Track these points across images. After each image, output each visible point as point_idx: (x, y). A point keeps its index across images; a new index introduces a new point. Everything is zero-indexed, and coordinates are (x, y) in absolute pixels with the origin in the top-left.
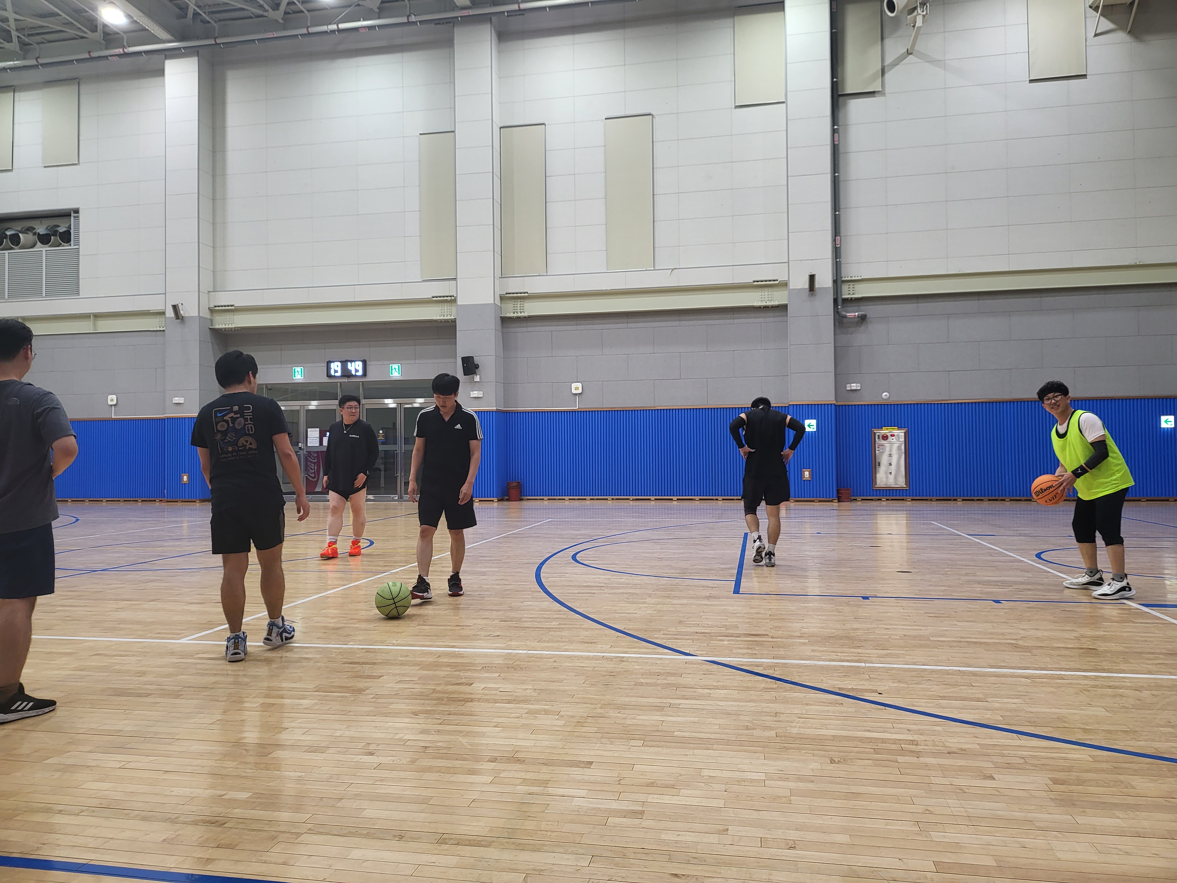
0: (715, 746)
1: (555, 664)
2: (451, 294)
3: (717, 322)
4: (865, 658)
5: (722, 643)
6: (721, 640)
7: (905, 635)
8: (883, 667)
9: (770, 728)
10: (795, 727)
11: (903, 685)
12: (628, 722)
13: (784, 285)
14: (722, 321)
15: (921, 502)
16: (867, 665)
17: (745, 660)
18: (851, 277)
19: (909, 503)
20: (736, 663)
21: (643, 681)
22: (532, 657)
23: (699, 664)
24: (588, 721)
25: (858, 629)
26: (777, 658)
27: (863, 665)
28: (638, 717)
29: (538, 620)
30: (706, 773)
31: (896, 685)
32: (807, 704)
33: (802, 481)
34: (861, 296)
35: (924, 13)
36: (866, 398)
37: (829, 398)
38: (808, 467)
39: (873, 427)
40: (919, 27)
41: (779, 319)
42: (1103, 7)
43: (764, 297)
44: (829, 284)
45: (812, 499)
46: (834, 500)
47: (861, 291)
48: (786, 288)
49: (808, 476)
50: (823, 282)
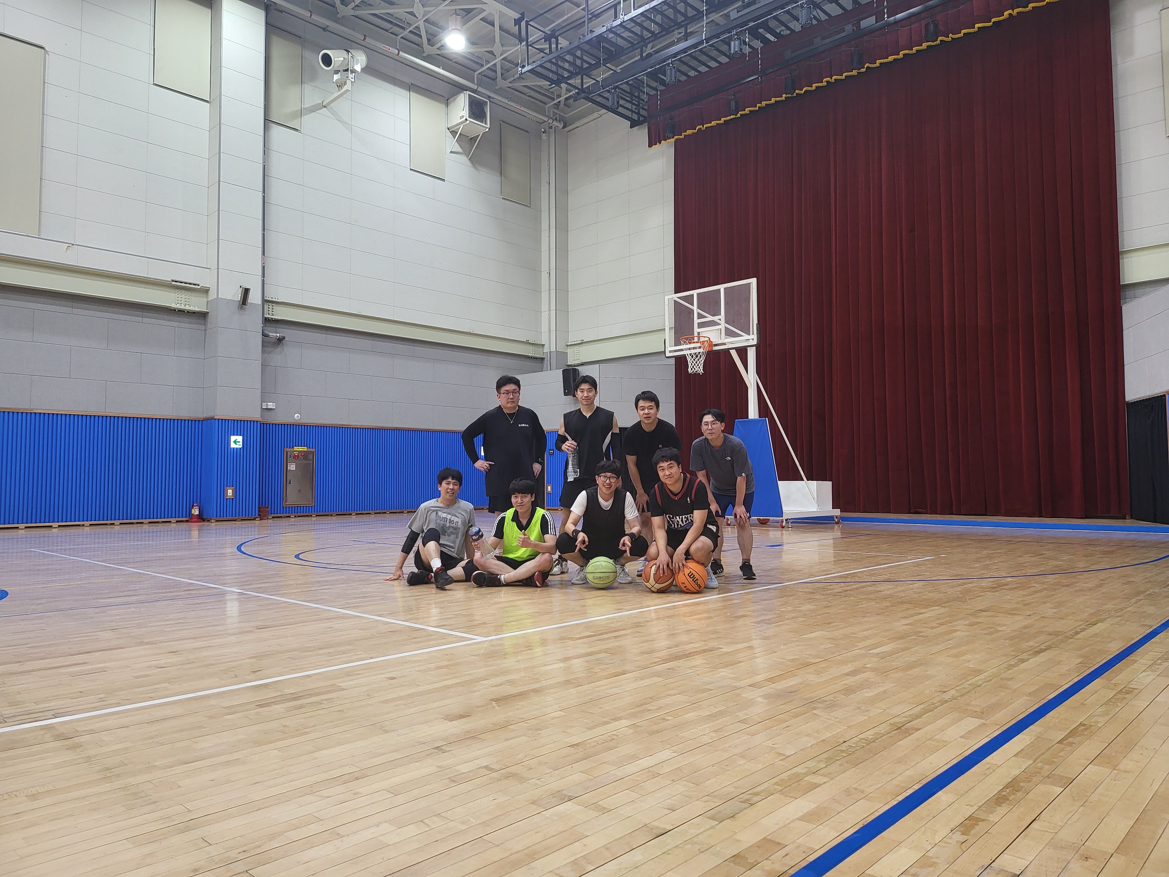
3: (122, 317)
13: (204, 291)
14: (129, 317)
18: (271, 298)
19: (314, 519)
33: (225, 500)
34: (280, 318)
35: (353, 80)
36: (280, 418)
37: (256, 415)
38: (231, 485)
39: (286, 446)
40: (347, 91)
41: (195, 326)
42: (460, 134)
43: (181, 299)
44: (259, 302)
45: (234, 518)
46: (257, 518)
47: (280, 314)
48: (206, 296)
49: (231, 494)
50: (255, 298)
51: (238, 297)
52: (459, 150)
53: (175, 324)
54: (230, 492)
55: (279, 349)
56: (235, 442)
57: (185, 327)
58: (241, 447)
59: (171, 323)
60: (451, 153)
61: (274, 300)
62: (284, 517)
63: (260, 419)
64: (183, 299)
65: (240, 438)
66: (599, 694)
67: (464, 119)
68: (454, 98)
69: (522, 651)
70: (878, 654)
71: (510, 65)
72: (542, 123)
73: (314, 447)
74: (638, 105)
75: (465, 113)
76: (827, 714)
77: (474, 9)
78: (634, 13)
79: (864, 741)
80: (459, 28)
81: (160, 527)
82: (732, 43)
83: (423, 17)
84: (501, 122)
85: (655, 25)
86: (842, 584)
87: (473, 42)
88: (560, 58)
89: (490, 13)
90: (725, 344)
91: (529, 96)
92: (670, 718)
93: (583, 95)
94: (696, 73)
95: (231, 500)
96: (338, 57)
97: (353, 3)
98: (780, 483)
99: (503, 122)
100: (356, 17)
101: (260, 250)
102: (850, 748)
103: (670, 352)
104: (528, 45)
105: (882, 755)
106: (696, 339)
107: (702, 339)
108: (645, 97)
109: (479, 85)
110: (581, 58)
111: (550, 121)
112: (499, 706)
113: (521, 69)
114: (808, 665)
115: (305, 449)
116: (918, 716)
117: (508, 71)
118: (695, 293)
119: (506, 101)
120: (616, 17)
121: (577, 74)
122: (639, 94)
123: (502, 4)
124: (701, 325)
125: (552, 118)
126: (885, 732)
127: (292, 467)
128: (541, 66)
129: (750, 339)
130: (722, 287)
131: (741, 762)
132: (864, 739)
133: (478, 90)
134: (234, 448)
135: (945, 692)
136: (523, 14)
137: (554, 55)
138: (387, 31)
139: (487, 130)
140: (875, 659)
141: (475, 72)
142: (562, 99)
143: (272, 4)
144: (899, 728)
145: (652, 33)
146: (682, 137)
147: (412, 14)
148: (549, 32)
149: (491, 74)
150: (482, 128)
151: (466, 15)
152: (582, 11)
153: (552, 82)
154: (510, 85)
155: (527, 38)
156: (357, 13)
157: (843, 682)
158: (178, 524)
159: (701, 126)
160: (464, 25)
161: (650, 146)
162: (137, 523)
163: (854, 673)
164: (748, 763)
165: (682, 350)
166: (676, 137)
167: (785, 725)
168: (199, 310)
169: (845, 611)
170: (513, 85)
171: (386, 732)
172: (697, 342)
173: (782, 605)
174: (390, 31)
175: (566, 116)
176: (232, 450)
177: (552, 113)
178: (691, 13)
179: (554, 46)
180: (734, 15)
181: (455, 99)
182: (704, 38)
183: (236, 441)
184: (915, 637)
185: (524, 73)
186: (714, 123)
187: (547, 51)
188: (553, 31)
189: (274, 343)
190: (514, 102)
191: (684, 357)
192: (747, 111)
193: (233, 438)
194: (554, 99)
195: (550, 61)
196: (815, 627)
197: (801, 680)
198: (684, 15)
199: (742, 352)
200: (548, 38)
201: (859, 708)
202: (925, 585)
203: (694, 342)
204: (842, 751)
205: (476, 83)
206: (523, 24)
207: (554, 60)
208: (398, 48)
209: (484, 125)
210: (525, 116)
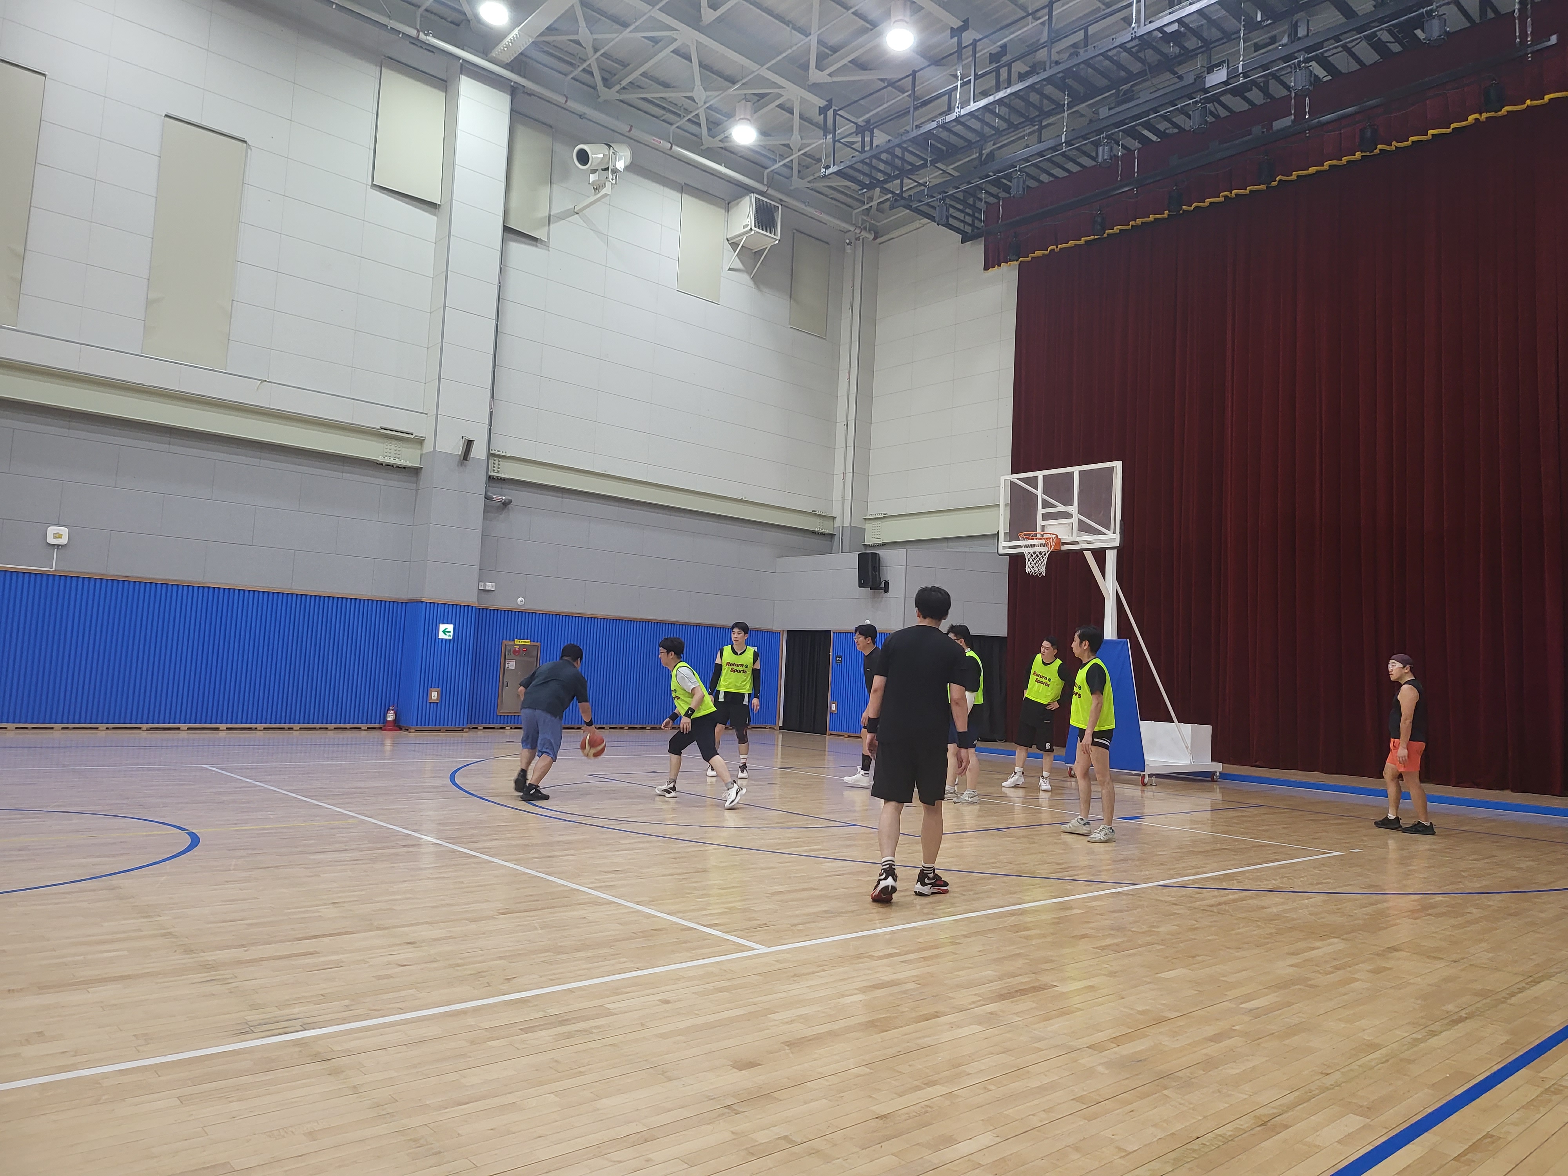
3: (317, 471)
13: (421, 441)
14: (326, 472)
18: (498, 451)
33: (428, 704)
34: (506, 476)
35: (614, 182)
36: (500, 602)
37: (470, 598)
38: (437, 686)
39: (505, 638)
40: (606, 195)
41: (404, 485)
42: (742, 246)
43: (390, 451)
44: (483, 456)
45: (438, 728)
46: (464, 728)
47: (507, 471)
48: (420, 447)
49: (436, 698)
50: (479, 452)
51: (459, 451)
52: (740, 266)
53: (381, 481)
54: (434, 695)
55: (503, 515)
56: (445, 632)
57: (393, 484)
58: (451, 638)
59: (377, 481)
60: (730, 269)
61: (501, 453)
62: (498, 729)
63: (476, 604)
64: (392, 451)
65: (450, 627)
66: (908, 1044)
67: (749, 228)
68: (736, 201)
69: (814, 973)
70: (1251, 1010)
71: (810, 160)
72: (846, 232)
73: (539, 640)
74: (973, 216)
75: (750, 221)
76: (1180, 1096)
77: (770, 93)
78: (973, 106)
79: (1220, 1138)
80: (749, 117)
81: (348, 734)
82: (1101, 148)
83: (705, 103)
84: (795, 231)
85: (1000, 121)
86: (1216, 892)
87: (764, 133)
88: (877, 157)
89: (789, 100)
90: (1077, 543)
91: (831, 198)
92: (992, 1087)
93: (902, 202)
94: (1051, 179)
95: (435, 704)
96: (597, 153)
97: (619, 85)
98: (1143, 724)
99: (797, 230)
100: (621, 101)
101: (489, 392)
102: (1203, 1148)
103: (1004, 548)
104: (834, 141)
105: (1239, 1159)
106: (1039, 536)
107: (1046, 536)
108: (982, 205)
109: (769, 186)
110: (902, 159)
111: (858, 231)
112: (792, 1053)
113: (824, 170)
114: (1162, 1021)
115: (528, 642)
116: (1291, 1107)
117: (807, 168)
118: (1040, 474)
119: (802, 206)
120: (950, 110)
121: (896, 177)
122: (974, 202)
123: (805, 89)
124: (1046, 517)
125: (860, 227)
126: (1247, 1127)
127: (511, 665)
128: (851, 167)
129: (1111, 538)
130: (1076, 470)
131: (1075, 1156)
132: (1220, 1136)
133: (768, 192)
134: (442, 639)
135: (1328, 1074)
136: (830, 101)
137: (869, 154)
138: (656, 117)
139: (777, 242)
140: (1247, 1018)
141: (767, 168)
142: (874, 203)
143: (519, 87)
144: (1264, 1124)
145: (996, 129)
146: (1029, 259)
147: (691, 99)
148: (862, 124)
149: (785, 171)
150: (771, 239)
151: (759, 100)
152: (908, 98)
153: (863, 185)
154: (809, 185)
155: (835, 131)
156: (622, 97)
157: (1204, 1051)
158: (371, 730)
159: (1055, 247)
160: (756, 112)
161: (986, 268)
163: (1216, 1038)
164: (1083, 1159)
165: (1020, 547)
166: (1021, 259)
167: (1129, 1108)
168: (410, 464)
169: (1216, 937)
170: (812, 184)
171: (670, 1079)
172: (1040, 539)
173: (1135, 922)
174: (662, 119)
175: (878, 224)
176: (440, 641)
177: (860, 220)
178: (1047, 106)
179: (867, 139)
180: (1104, 112)
181: (738, 203)
182: (1063, 141)
184: (1302, 987)
185: (828, 175)
186: (1071, 243)
187: (858, 146)
188: (868, 122)
189: (498, 507)
190: (812, 207)
191: (1022, 555)
192: (1117, 229)
193: (442, 627)
194: (863, 203)
195: (862, 162)
196: (1174, 961)
197: (1153, 1044)
198: (1040, 109)
199: (1100, 555)
200: (860, 130)
201: (1219, 1092)
202: (1326, 901)
203: (1037, 539)
204: (1194, 1151)
205: (765, 183)
206: (830, 113)
207: (867, 161)
208: (671, 141)
209: (772, 236)
210: (826, 224)
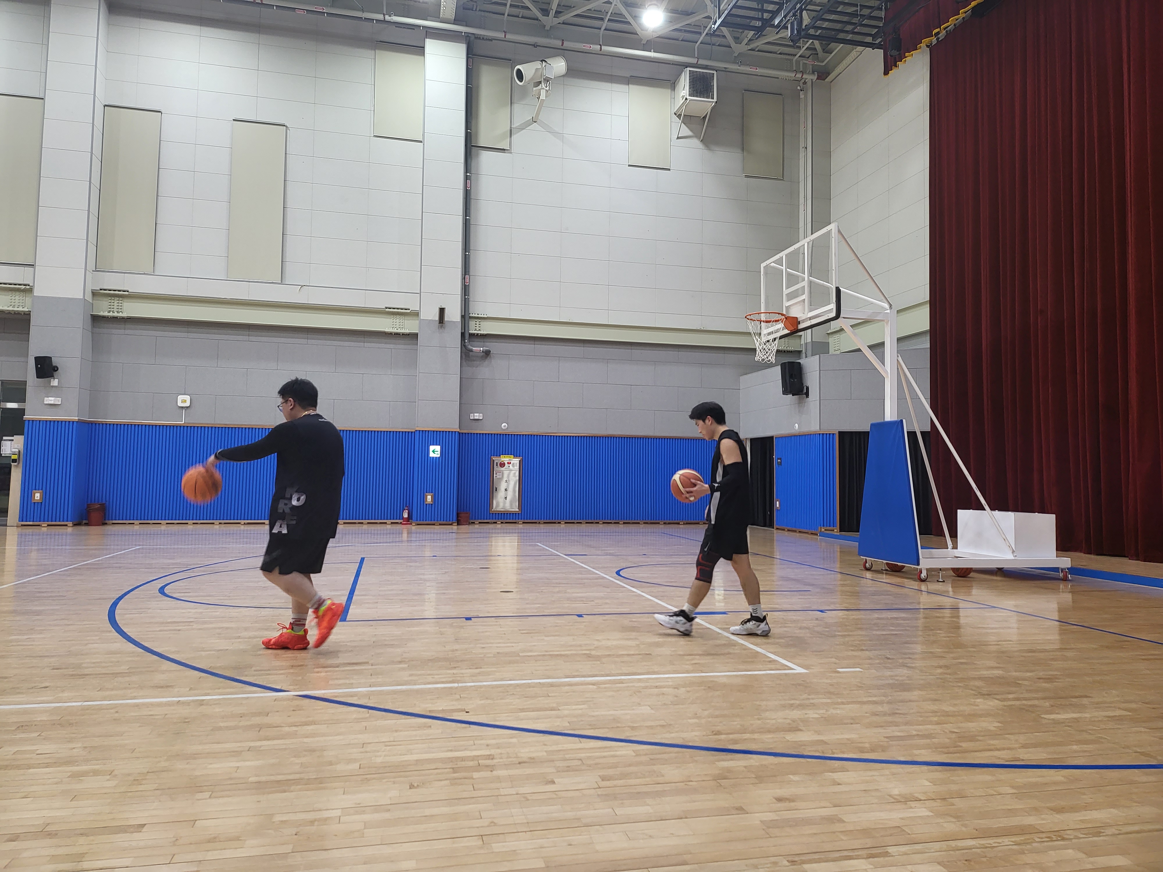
0: (292, 788)
1: (117, 715)
2: (25, 283)
3: (347, 344)
4: (459, 678)
5: (318, 675)
6: (318, 672)
7: (498, 653)
8: (474, 686)
9: (355, 760)
10: (380, 756)
11: (489, 701)
12: (197, 773)
13: (416, 314)
14: (353, 344)
15: (531, 525)
16: (460, 685)
17: (340, 691)
18: (478, 314)
19: (521, 526)
20: (332, 695)
21: (222, 724)
22: (88, 709)
23: (289, 700)
24: (147, 777)
25: (456, 650)
26: (374, 686)
27: (456, 685)
28: (210, 766)
29: (104, 665)
30: (277, 818)
31: (482, 702)
32: (396, 731)
33: (425, 505)
34: (485, 333)
35: (547, 88)
36: (489, 428)
37: (453, 425)
38: (430, 492)
41: (409, 347)
43: (392, 324)
44: (458, 319)
45: (433, 522)
46: (454, 523)
47: (486, 328)
48: (416, 318)
49: (430, 500)
50: (454, 316)
51: (435, 317)
52: (688, 132)
53: (392, 346)
54: (429, 498)
55: (486, 362)
56: (433, 451)
57: (400, 348)
58: (439, 456)
59: (388, 346)
60: (678, 138)
61: (480, 316)
62: (491, 523)
63: (458, 430)
64: (398, 324)
65: (438, 448)
67: (686, 99)
68: (677, 79)
75: (685, 92)
81: (379, 527)
84: (743, 91)
90: (808, 319)
95: (430, 505)
96: (529, 69)
109: (700, 57)
111: (799, 75)
118: (783, 254)
124: (788, 297)
125: (801, 72)
133: (700, 63)
134: (433, 457)
139: (713, 104)
141: (696, 42)
143: (469, 35)
150: (708, 103)
158: (393, 525)
161: (886, 73)
162: (359, 523)
168: (409, 332)
174: (592, 27)
176: (431, 459)
177: (802, 66)
183: (435, 451)
193: (432, 448)
205: (696, 55)
208: (601, 43)
209: (710, 100)
210: (778, 78)
